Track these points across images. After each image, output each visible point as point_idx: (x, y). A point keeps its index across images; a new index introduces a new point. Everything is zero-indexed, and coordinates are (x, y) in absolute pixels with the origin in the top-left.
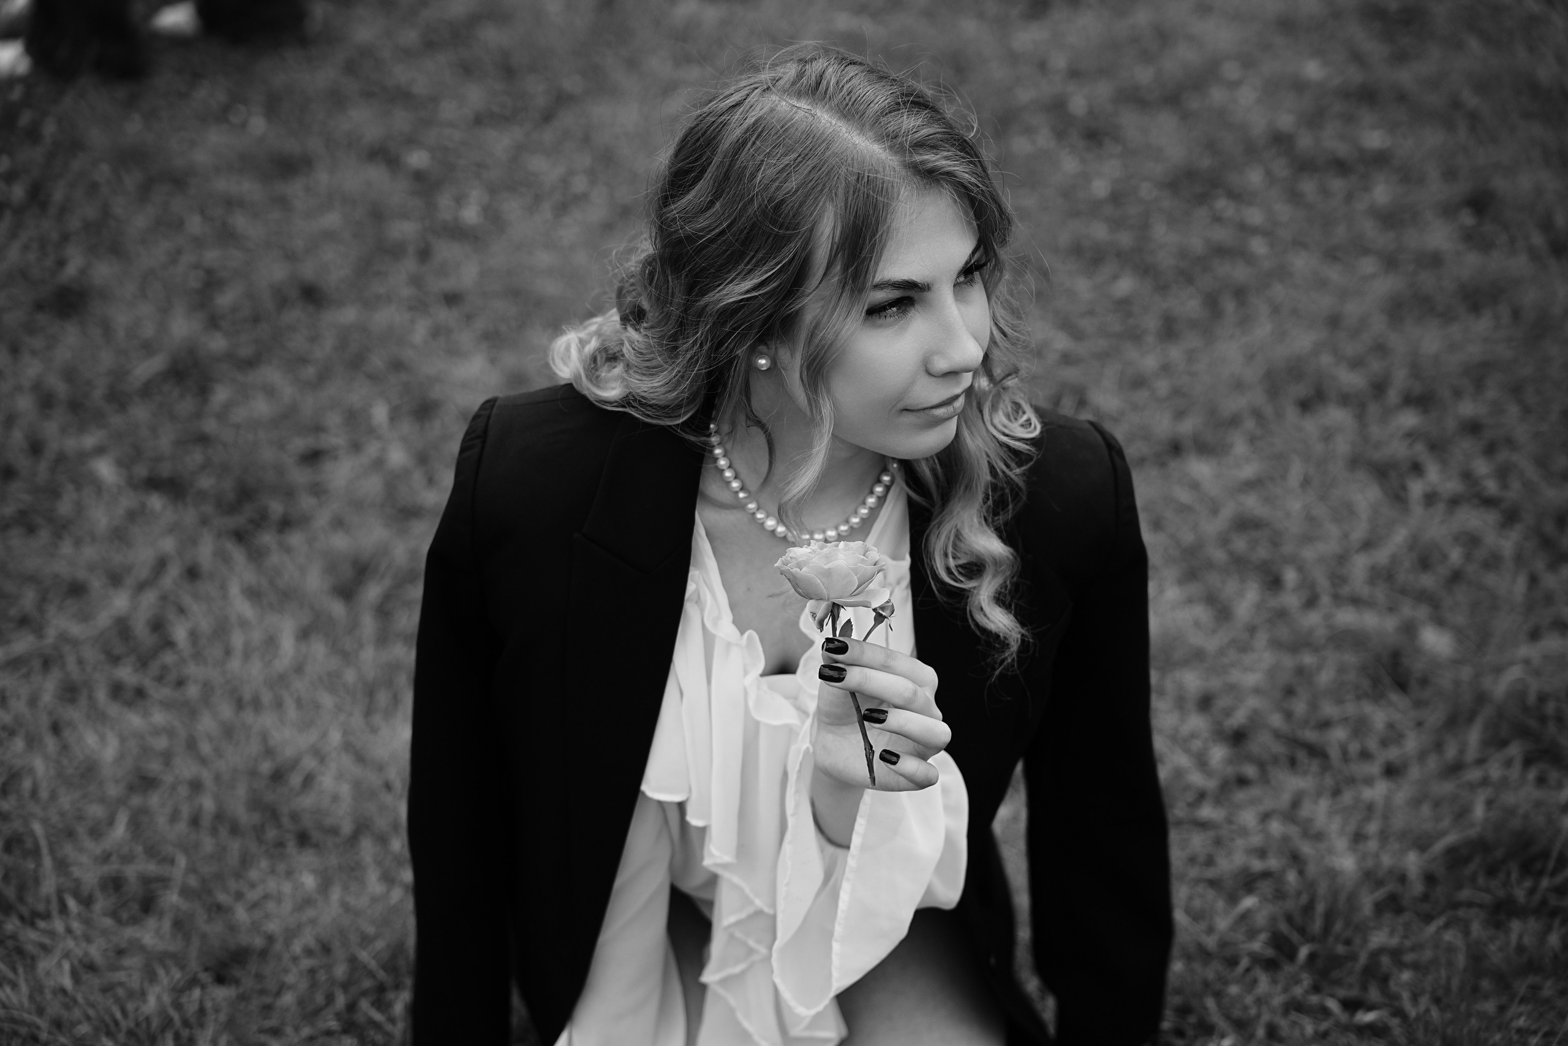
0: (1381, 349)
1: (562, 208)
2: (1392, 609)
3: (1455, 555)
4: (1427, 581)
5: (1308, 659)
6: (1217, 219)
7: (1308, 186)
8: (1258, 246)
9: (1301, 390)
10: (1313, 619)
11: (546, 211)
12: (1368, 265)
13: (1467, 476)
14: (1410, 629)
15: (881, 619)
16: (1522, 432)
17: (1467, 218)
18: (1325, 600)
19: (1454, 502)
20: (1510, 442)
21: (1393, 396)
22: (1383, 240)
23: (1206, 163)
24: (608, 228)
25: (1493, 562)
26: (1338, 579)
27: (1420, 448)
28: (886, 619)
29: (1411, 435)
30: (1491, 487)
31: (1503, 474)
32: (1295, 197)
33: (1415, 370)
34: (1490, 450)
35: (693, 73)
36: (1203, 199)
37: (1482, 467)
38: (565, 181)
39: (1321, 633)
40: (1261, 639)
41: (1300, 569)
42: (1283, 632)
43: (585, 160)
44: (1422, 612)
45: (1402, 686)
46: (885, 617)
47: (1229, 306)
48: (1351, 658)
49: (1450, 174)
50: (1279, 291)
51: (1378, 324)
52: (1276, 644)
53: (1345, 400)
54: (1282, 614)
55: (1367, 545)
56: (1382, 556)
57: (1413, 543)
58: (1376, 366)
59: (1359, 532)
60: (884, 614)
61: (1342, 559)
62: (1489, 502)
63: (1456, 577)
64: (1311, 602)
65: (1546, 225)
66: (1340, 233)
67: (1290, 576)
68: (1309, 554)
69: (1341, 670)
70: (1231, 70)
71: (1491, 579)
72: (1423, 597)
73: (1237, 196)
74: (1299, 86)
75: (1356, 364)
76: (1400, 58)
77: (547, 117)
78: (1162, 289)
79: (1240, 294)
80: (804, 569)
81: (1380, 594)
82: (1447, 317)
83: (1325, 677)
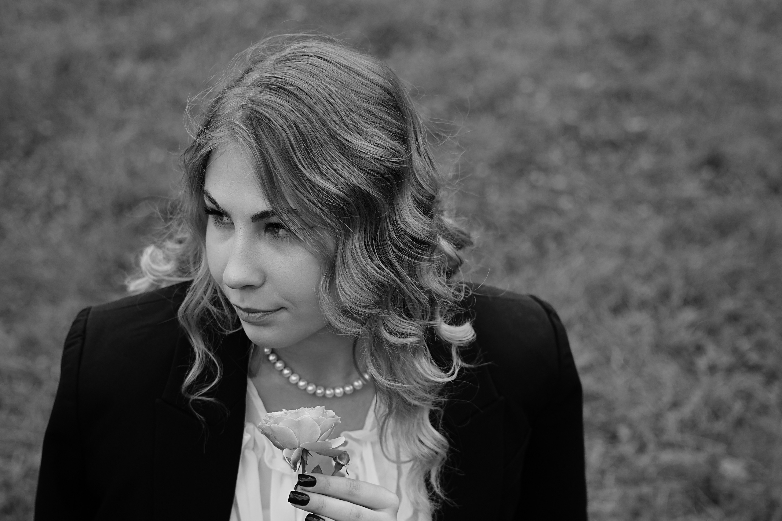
0: (662, 268)
1: (48, 217)
2: (698, 449)
3: (738, 407)
4: (720, 426)
5: (645, 489)
6: (533, 187)
7: (594, 159)
8: (565, 203)
9: (612, 299)
10: (644, 461)
11: (36, 219)
12: (644, 211)
13: (735, 351)
14: (714, 462)
15: (340, 467)
16: (769, 317)
17: (707, 174)
18: (651, 447)
19: (730, 371)
20: (760, 325)
21: (676, 298)
22: (652, 192)
23: (519, 148)
24: (85, 228)
25: (764, 410)
26: (658, 431)
27: (700, 334)
28: (343, 467)
29: (693, 326)
30: (754, 357)
31: (761, 346)
32: (585, 168)
33: (688, 280)
34: (749, 331)
35: (135, 114)
36: (521, 173)
37: (745, 344)
38: (49, 196)
39: (652, 471)
40: (610, 479)
41: (630, 426)
42: (624, 472)
43: (61, 180)
44: (719, 449)
45: (715, 501)
46: (343, 465)
47: (551, 246)
48: (676, 485)
49: (691, 145)
50: (584, 233)
51: (658, 251)
52: (621, 482)
53: (643, 305)
54: (621, 460)
55: (675, 405)
56: (686, 411)
57: (707, 401)
58: (660, 280)
59: (667, 398)
60: (341, 463)
61: (658, 416)
62: (754, 368)
63: (740, 423)
64: (642, 449)
65: (763, 174)
66: (620, 191)
67: (624, 432)
68: (635, 414)
69: (671, 495)
70: (526, 86)
71: (765, 422)
72: (718, 438)
73: (546, 170)
74: (576, 93)
75: (648, 278)
76: (643, 69)
77: (28, 153)
78: (503, 238)
79: (558, 237)
80: (281, 424)
81: (689, 439)
82: (704, 242)
83: (661, 501)
